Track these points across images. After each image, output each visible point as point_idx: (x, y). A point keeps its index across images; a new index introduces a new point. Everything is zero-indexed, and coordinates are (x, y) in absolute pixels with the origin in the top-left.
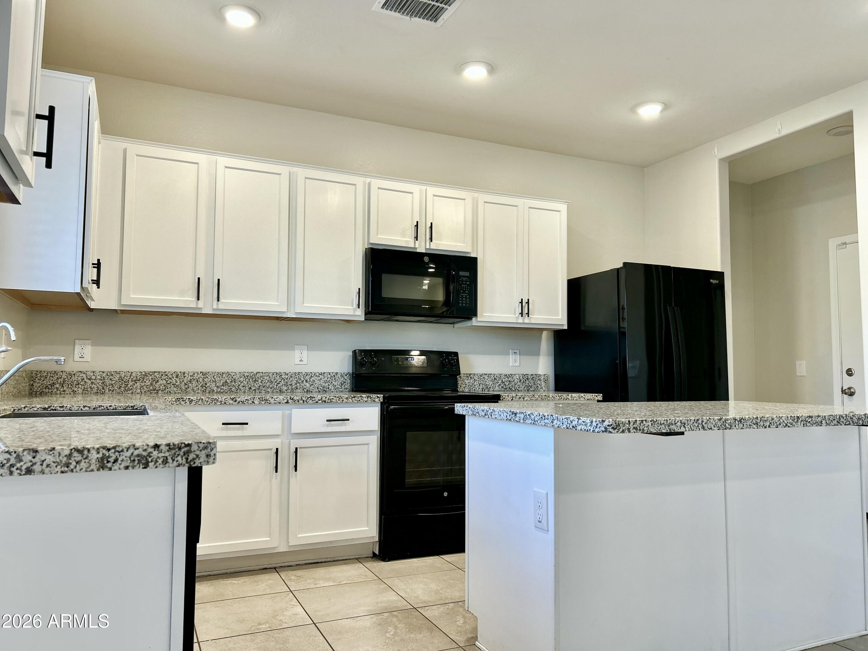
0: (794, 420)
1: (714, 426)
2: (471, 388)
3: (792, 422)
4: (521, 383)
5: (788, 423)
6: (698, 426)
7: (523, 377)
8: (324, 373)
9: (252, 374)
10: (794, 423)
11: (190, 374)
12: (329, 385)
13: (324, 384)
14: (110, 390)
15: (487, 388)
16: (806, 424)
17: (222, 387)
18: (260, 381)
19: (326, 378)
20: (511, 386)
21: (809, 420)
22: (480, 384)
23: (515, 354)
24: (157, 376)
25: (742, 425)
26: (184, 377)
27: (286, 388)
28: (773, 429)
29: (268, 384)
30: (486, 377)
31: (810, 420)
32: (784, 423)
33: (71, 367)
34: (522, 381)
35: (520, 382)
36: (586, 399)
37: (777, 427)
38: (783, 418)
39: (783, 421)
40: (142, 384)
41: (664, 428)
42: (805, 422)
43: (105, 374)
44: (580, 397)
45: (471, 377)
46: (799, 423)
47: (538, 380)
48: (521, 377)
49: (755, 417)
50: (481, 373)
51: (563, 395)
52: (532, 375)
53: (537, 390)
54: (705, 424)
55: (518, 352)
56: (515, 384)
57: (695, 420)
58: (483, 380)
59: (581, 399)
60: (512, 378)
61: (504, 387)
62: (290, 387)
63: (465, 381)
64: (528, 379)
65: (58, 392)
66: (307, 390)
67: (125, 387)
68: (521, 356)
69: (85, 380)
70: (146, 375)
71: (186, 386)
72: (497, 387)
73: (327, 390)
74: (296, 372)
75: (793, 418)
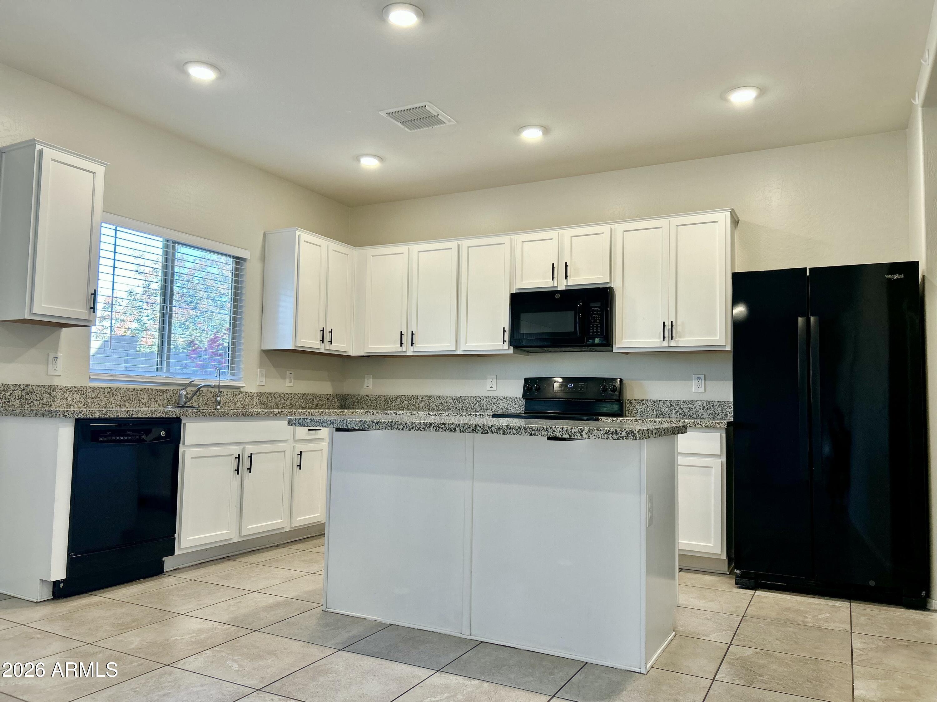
0: (427, 425)
1: (355, 426)
2: (643, 414)
3: (425, 427)
4: (705, 410)
5: (420, 427)
6: (343, 425)
7: (707, 404)
8: (507, 397)
9: (458, 397)
10: (426, 428)
11: (421, 397)
12: (510, 407)
13: (506, 406)
14: (379, 407)
15: (662, 414)
16: (439, 429)
17: (439, 407)
18: (462, 402)
19: (508, 402)
20: (691, 413)
21: (441, 427)
22: (654, 410)
23: (699, 379)
24: (403, 398)
25: (378, 427)
26: (418, 399)
27: (479, 409)
28: (406, 431)
29: (468, 405)
30: (661, 403)
31: (443, 426)
32: (416, 427)
33: (363, 392)
34: (706, 408)
35: (703, 409)
36: (704, 426)
37: (410, 430)
38: (416, 424)
39: (416, 426)
40: (396, 404)
41: (318, 424)
42: (437, 428)
43: (377, 397)
44: (696, 423)
45: (643, 403)
46: (432, 429)
47: (728, 407)
48: (705, 405)
49: (390, 421)
50: (654, 398)
51: (673, 421)
52: (719, 402)
53: (725, 418)
54: (349, 424)
55: (702, 377)
56: (697, 412)
57: (341, 420)
58: (657, 406)
59: (697, 426)
60: (693, 404)
61: (683, 414)
62: (482, 408)
63: (637, 407)
64: (713, 406)
65: (356, 407)
66: (494, 411)
67: (387, 406)
68: (706, 382)
69: (368, 400)
70: (398, 397)
71: (419, 406)
72: (673, 414)
73: (509, 411)
74: (487, 396)
75: (426, 424)
